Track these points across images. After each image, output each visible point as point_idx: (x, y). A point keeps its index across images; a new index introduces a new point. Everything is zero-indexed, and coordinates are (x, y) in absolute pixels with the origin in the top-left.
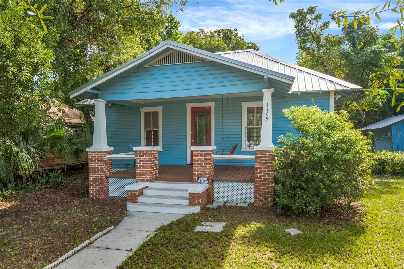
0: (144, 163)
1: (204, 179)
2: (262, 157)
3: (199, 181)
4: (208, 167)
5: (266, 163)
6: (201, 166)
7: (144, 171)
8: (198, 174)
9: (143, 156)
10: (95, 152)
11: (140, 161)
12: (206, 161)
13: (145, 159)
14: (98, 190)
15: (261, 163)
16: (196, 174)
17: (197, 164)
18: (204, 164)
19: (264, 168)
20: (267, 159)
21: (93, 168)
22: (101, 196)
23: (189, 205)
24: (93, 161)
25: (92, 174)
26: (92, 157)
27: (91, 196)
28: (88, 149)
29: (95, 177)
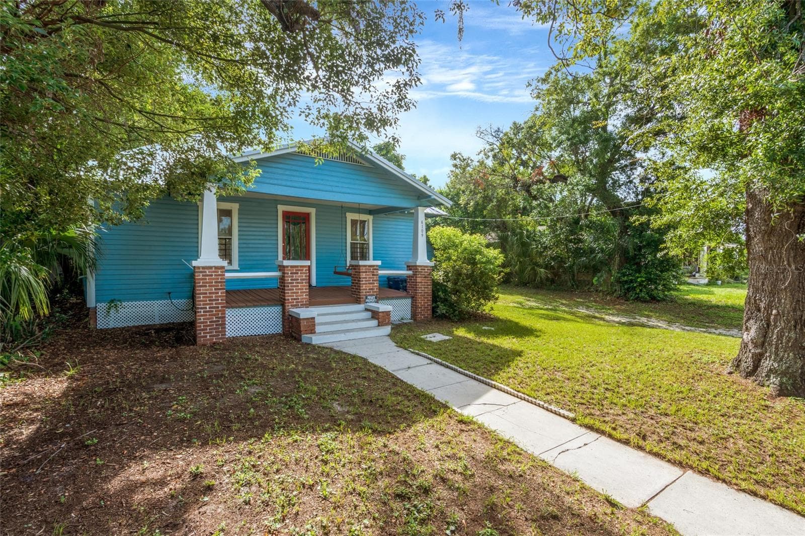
0: (298, 283)
1: (372, 298)
2: (422, 272)
3: (367, 300)
4: (376, 283)
5: (425, 277)
6: (369, 283)
7: (298, 293)
8: (365, 292)
9: (298, 273)
10: (211, 268)
11: (291, 280)
12: (374, 278)
13: (300, 276)
14: (215, 329)
15: (422, 277)
16: (363, 293)
17: (365, 281)
18: (373, 280)
19: (424, 283)
20: (426, 274)
21: (206, 293)
22: (221, 338)
23: (379, 326)
24: (207, 283)
25: (203, 305)
26: (203, 276)
27: (201, 341)
28: (195, 263)
29: (210, 308)
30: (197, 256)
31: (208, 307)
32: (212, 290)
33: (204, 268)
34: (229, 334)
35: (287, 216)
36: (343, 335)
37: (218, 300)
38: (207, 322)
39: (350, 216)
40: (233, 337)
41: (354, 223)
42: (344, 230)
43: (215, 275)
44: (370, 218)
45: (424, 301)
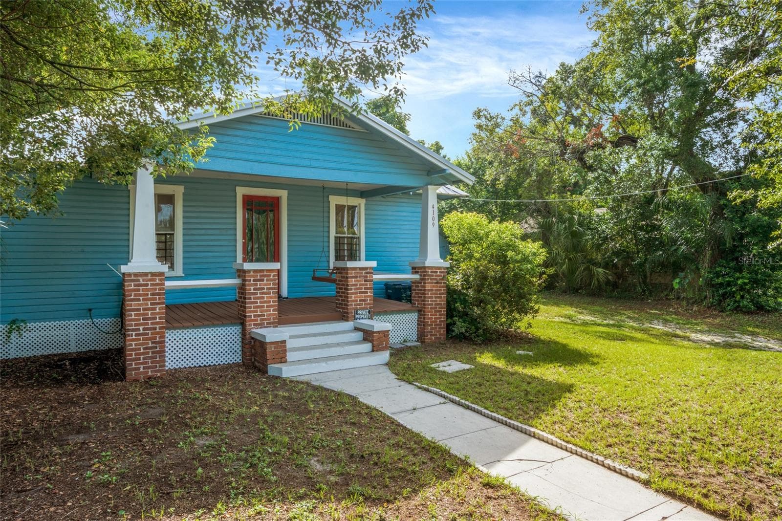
0: (263, 293)
1: (364, 312)
2: (433, 276)
3: (357, 316)
4: (370, 292)
5: (437, 283)
6: (360, 293)
7: (263, 307)
8: (355, 305)
9: (263, 280)
10: (146, 274)
11: (254, 289)
12: (367, 285)
13: (265, 285)
14: (151, 358)
15: (432, 283)
16: (352, 306)
17: (355, 289)
18: (365, 288)
19: (436, 290)
20: (438, 278)
21: (139, 310)
22: (158, 371)
23: (373, 351)
24: (140, 295)
25: (136, 325)
26: (135, 285)
27: (131, 374)
28: (124, 269)
29: (144, 329)
30: (127, 260)
31: (141, 328)
32: (147, 304)
33: (136, 275)
34: (170, 365)
35: (250, 203)
36: (324, 364)
37: (155, 318)
38: (140, 349)
39: (335, 200)
40: (175, 369)
41: (340, 209)
42: (326, 220)
43: (152, 285)
44: (362, 202)
45: (436, 316)
